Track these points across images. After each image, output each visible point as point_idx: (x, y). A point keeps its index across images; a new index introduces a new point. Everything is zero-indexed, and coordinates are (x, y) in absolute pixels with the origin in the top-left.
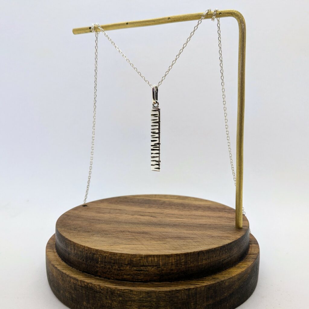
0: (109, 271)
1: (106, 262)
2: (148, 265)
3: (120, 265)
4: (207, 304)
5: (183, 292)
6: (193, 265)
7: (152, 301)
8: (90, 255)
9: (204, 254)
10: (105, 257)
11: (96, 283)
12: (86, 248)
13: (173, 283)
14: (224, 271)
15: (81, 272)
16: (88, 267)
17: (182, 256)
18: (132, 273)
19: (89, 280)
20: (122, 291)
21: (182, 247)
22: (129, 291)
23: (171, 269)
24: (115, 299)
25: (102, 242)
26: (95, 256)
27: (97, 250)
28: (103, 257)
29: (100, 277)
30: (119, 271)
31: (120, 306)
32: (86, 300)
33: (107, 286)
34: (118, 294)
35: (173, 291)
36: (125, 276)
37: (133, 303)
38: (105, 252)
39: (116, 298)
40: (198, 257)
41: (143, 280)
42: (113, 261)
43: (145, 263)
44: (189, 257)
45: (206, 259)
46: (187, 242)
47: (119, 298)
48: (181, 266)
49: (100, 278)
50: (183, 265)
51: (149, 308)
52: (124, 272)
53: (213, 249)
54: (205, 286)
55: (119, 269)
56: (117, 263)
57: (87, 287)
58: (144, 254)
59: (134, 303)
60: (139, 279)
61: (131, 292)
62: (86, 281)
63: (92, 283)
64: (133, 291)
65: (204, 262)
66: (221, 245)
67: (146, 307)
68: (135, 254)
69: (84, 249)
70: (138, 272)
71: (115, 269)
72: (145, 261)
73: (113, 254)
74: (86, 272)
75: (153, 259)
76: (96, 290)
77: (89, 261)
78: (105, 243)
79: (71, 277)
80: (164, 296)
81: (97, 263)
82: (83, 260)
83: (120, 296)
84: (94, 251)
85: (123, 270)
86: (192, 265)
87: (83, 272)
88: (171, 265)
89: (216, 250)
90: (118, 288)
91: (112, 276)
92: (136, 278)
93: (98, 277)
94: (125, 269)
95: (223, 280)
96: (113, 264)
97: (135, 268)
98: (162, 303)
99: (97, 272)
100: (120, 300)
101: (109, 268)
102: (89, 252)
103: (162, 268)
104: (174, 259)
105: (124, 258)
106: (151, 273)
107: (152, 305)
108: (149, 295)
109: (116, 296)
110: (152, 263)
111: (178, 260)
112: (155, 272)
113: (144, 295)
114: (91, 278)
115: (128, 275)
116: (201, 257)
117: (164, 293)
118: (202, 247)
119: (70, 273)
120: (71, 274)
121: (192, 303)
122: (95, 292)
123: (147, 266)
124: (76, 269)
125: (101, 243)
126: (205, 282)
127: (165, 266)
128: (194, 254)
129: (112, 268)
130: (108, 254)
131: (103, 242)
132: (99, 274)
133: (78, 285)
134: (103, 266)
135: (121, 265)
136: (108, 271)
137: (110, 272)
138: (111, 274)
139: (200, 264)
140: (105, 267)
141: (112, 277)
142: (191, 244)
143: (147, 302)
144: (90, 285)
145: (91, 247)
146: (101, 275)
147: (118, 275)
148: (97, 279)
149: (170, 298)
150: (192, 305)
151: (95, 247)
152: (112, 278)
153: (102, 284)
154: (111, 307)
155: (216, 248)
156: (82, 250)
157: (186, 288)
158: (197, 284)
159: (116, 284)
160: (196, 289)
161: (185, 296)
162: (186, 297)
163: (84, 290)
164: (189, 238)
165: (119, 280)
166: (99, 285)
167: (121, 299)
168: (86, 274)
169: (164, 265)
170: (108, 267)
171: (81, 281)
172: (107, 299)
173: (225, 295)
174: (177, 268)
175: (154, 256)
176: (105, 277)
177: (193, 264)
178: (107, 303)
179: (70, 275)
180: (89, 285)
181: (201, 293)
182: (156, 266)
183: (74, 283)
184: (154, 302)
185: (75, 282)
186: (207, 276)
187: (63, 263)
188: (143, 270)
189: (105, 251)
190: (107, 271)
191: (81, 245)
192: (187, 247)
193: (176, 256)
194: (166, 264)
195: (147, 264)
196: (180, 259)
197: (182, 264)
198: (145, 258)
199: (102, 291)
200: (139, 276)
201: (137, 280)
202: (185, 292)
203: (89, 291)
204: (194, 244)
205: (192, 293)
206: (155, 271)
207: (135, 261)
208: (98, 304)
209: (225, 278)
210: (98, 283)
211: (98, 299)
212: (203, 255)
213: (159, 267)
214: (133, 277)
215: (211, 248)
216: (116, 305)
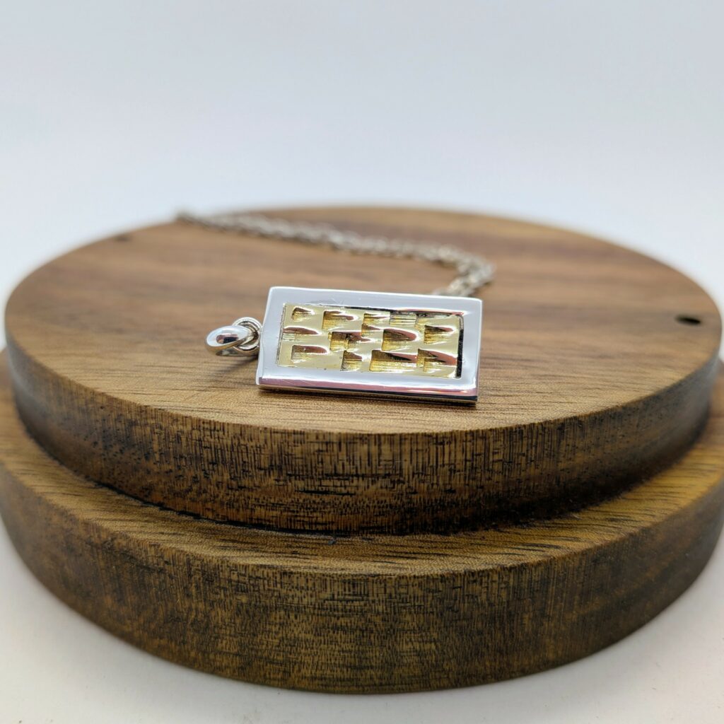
0: (195, 488)
1: (181, 457)
2: (354, 471)
3: (239, 468)
4: (581, 612)
5: (496, 577)
6: (538, 471)
7: (371, 611)
8: (119, 425)
9: (582, 429)
10: (178, 438)
11: (146, 537)
12: (99, 400)
13: (451, 538)
14: (642, 483)
15: (91, 484)
16: (114, 469)
17: (495, 441)
18: (290, 500)
19: (119, 524)
20: (250, 571)
21: (492, 400)
22: (278, 576)
23: (448, 487)
24: (220, 600)
25: (169, 372)
26: (137, 430)
27: (143, 410)
28: (167, 436)
29: (162, 506)
30: (237, 493)
31: (242, 624)
32: (114, 591)
33: (186, 548)
34: (230, 581)
35: (455, 575)
36: (260, 512)
37: (292, 617)
38: (175, 419)
39: (225, 596)
40: (559, 442)
41: (334, 528)
42: (207, 454)
43: (340, 468)
44: (525, 442)
45: (589, 448)
46: (507, 378)
47: (239, 597)
48: (487, 475)
49: (164, 513)
50: (498, 473)
51: (358, 632)
52: (254, 495)
53: (619, 410)
54: (584, 553)
55: (234, 483)
56: (224, 463)
57: (112, 548)
58: (336, 431)
59: (296, 617)
60: (317, 523)
61: (286, 579)
62: (106, 525)
63: (129, 535)
64: (291, 573)
65: (580, 458)
66: (649, 393)
67: (345, 632)
68: (298, 429)
69: (92, 400)
70: (313, 498)
71: (218, 484)
72: (343, 456)
73: (206, 426)
74: (110, 487)
75: (374, 449)
76: (147, 562)
77: (116, 448)
78: (180, 380)
79: (50, 507)
80: (420, 593)
81: (147, 458)
82: (96, 443)
83: (239, 588)
84: (130, 412)
85: (250, 490)
86: (532, 471)
87: (100, 484)
88: (448, 473)
89: (629, 412)
90: (233, 561)
91: (209, 505)
92: (306, 519)
93: (155, 510)
94: (259, 487)
95: (648, 525)
96: (211, 466)
97: (301, 484)
98: (408, 618)
99: (149, 489)
100: (242, 604)
101: (195, 480)
102: (114, 416)
103: (412, 484)
104: (464, 451)
105: (253, 444)
106: (367, 502)
107: (371, 626)
108: (357, 590)
109: (225, 589)
110: (370, 463)
111: (480, 455)
112: (383, 498)
113: (338, 588)
114: (125, 512)
115: (274, 506)
116: (570, 442)
117: (420, 585)
118: (571, 399)
119: (50, 490)
120: (53, 493)
121: (526, 616)
122: (142, 567)
123: (348, 477)
124: (75, 471)
125: (164, 379)
126: (579, 534)
127: (422, 477)
128: (544, 429)
129: (206, 477)
130: (189, 428)
131: (168, 376)
132: (157, 497)
133: (79, 537)
134: (171, 471)
135: (244, 471)
136: (190, 490)
137: (199, 494)
138: (206, 501)
139: (561, 466)
140: (181, 473)
141: (209, 509)
142: (524, 387)
143: (347, 613)
144: (124, 543)
145: (121, 397)
146: (166, 501)
147: (230, 505)
148: (150, 515)
149: (441, 600)
150: (526, 621)
151: (138, 396)
152: (210, 517)
153: (171, 541)
154: (207, 625)
155: (628, 403)
156: (86, 404)
157: (509, 563)
158: (550, 546)
159: (223, 544)
160: (548, 564)
161: (504, 594)
162: (509, 594)
163: (100, 557)
164: (511, 362)
165: (236, 523)
166: (156, 546)
167: (244, 599)
168: (110, 492)
169: (420, 472)
170: (190, 474)
171: (86, 524)
172: (189, 596)
173: (648, 574)
174: (472, 482)
175: (378, 438)
176: (180, 508)
177: (536, 467)
178: (190, 609)
179: (49, 497)
180: (120, 541)
181: (564, 580)
182: (385, 476)
183: (63, 528)
184: (378, 613)
185: (66, 526)
186: (584, 507)
187: (29, 446)
188: (332, 489)
189: (175, 412)
190: (185, 487)
191: (80, 387)
192: (513, 400)
193: (469, 437)
194: (429, 471)
195: (349, 468)
196: (487, 449)
197: (492, 471)
198: (343, 446)
199: (166, 565)
200: (315, 511)
201: (307, 528)
202: (505, 579)
203: (119, 562)
204: (535, 387)
205: (530, 581)
206: (382, 495)
207: (300, 456)
208: (155, 611)
209: (654, 516)
210: (152, 537)
211: (156, 593)
212: (578, 433)
213: (399, 481)
214: (290, 514)
215: (610, 405)
216: (227, 620)
